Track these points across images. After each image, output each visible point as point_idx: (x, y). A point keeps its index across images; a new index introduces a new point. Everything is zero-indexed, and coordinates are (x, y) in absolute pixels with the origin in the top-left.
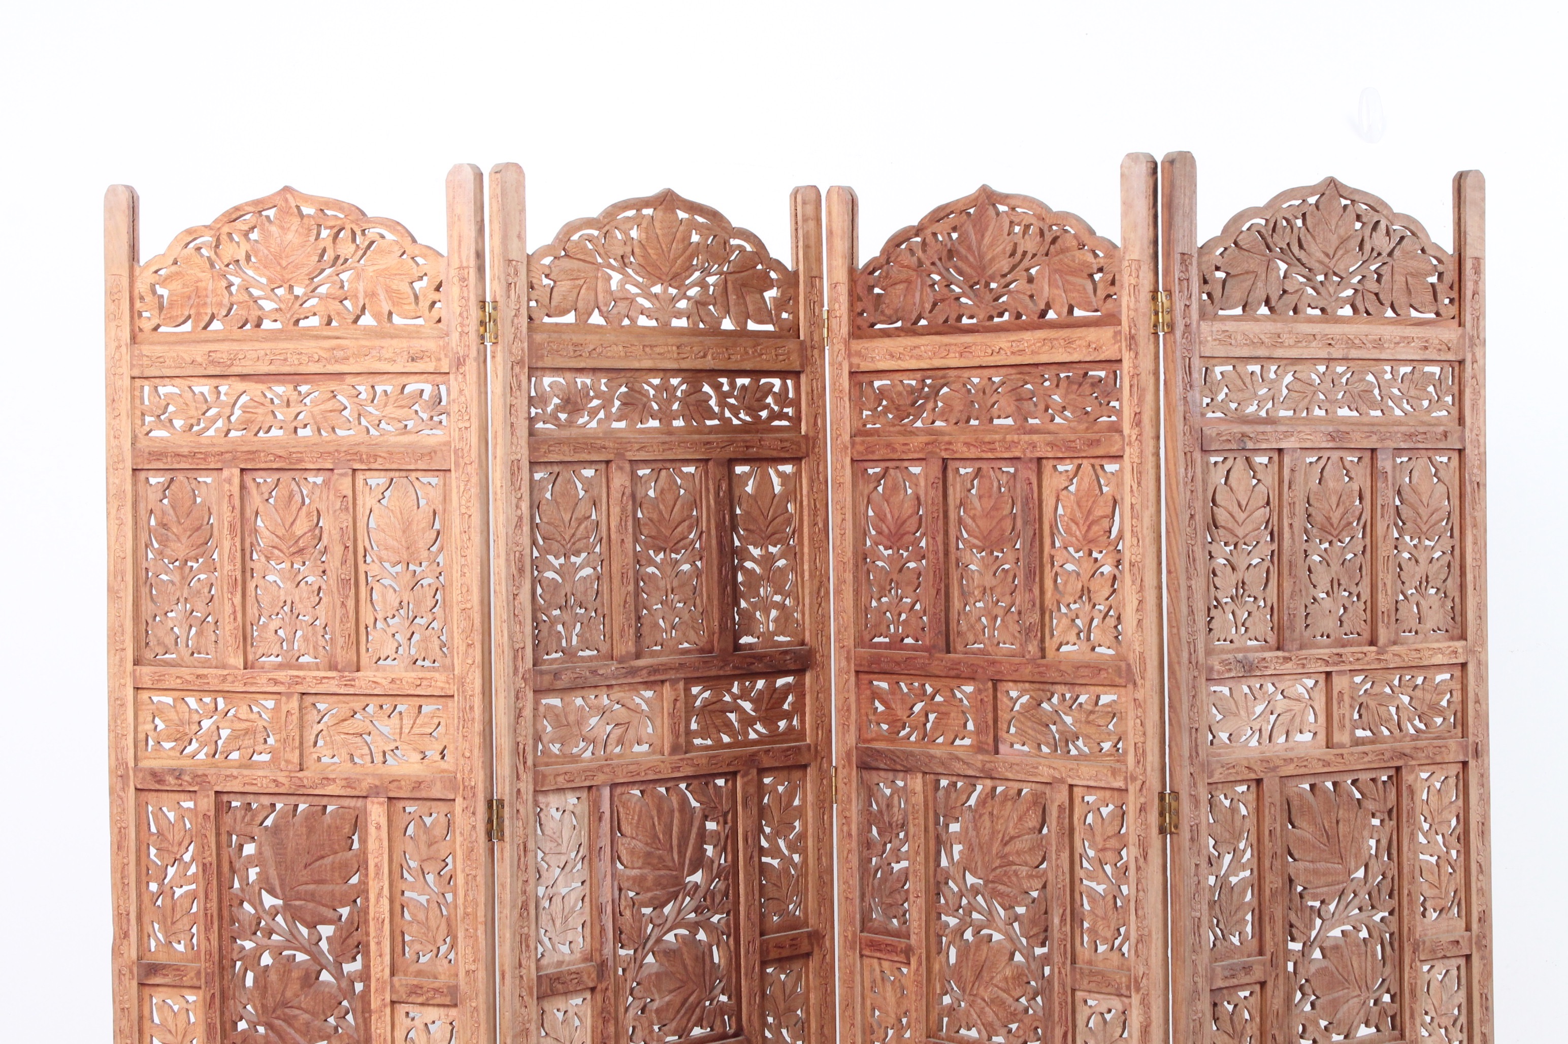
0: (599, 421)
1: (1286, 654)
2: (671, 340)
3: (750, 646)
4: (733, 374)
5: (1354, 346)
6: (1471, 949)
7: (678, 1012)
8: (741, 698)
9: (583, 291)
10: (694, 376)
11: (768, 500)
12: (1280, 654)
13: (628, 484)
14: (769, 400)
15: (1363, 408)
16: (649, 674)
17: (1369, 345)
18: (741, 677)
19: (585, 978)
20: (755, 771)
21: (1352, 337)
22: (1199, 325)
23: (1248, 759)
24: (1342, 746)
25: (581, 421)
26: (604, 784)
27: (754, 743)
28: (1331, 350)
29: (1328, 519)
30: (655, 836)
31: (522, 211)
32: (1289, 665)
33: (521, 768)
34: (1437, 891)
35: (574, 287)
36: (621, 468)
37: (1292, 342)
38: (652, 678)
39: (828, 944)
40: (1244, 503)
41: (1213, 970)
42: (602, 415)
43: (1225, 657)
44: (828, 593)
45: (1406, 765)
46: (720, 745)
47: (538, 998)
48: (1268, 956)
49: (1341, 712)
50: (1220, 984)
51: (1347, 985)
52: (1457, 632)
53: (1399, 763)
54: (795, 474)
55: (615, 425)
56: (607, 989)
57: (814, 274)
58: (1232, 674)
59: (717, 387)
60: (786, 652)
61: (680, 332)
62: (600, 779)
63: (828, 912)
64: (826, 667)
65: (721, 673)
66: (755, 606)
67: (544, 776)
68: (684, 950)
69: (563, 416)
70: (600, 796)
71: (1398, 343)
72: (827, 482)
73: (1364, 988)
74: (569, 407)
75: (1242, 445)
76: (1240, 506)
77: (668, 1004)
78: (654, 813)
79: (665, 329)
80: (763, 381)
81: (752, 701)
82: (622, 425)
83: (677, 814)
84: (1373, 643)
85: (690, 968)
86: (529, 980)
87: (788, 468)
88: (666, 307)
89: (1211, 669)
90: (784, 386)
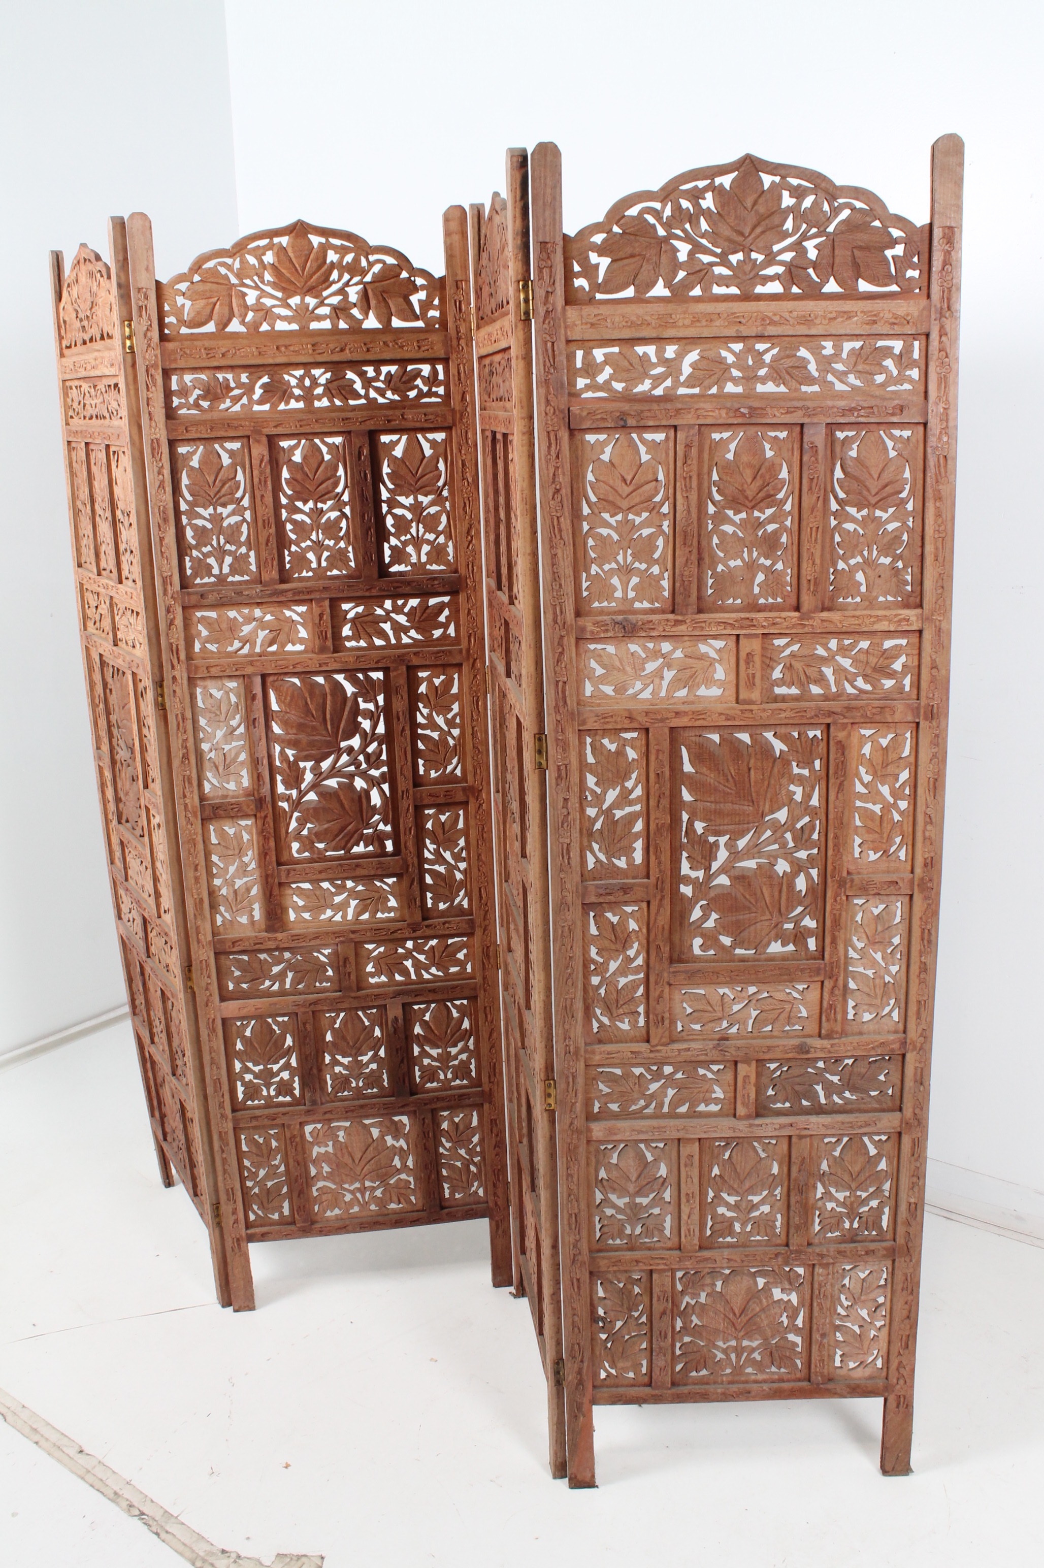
0: (243, 405)
1: (680, 618)
2: (305, 340)
3: (401, 573)
4: (377, 364)
5: (773, 323)
6: (913, 890)
7: (337, 835)
8: (393, 612)
9: (217, 306)
10: (337, 367)
11: (417, 463)
12: (671, 616)
13: (266, 453)
14: (419, 382)
15: (794, 384)
16: (294, 594)
17: (792, 321)
18: (394, 597)
19: (245, 808)
20: (404, 668)
21: (770, 314)
22: (564, 310)
23: (629, 710)
24: (751, 702)
25: (222, 406)
26: (255, 674)
27: (407, 646)
28: (742, 328)
29: (742, 491)
30: (308, 712)
31: (151, 248)
32: (683, 628)
33: (175, 662)
34: (876, 836)
35: (208, 304)
36: (258, 442)
37: (687, 322)
38: (297, 598)
39: (484, 796)
40: (629, 478)
41: (586, 888)
42: (245, 400)
43: (599, 618)
44: (478, 532)
45: (835, 723)
46: (371, 646)
47: (202, 820)
48: (653, 879)
49: (750, 671)
50: (593, 899)
51: (754, 909)
52: (914, 600)
53: (828, 721)
54: (444, 441)
55: (256, 408)
56: (266, 817)
57: (459, 278)
58: (609, 635)
59: (362, 375)
60: (435, 579)
61: (321, 332)
62: (249, 670)
63: (485, 774)
64: (477, 589)
65: (367, 594)
66: (405, 544)
67: (197, 667)
68: (341, 793)
69: (205, 404)
70: (251, 682)
71: (835, 318)
72: (476, 445)
73: (775, 913)
74: (210, 396)
75: (622, 423)
76: (624, 481)
77: (326, 830)
78: (307, 695)
79: (304, 331)
80: (410, 368)
81: (405, 614)
82: (266, 407)
83: (329, 697)
84: (797, 608)
85: (347, 806)
86: (193, 807)
87: (440, 436)
88: (304, 315)
89: (583, 629)
90: (435, 372)
